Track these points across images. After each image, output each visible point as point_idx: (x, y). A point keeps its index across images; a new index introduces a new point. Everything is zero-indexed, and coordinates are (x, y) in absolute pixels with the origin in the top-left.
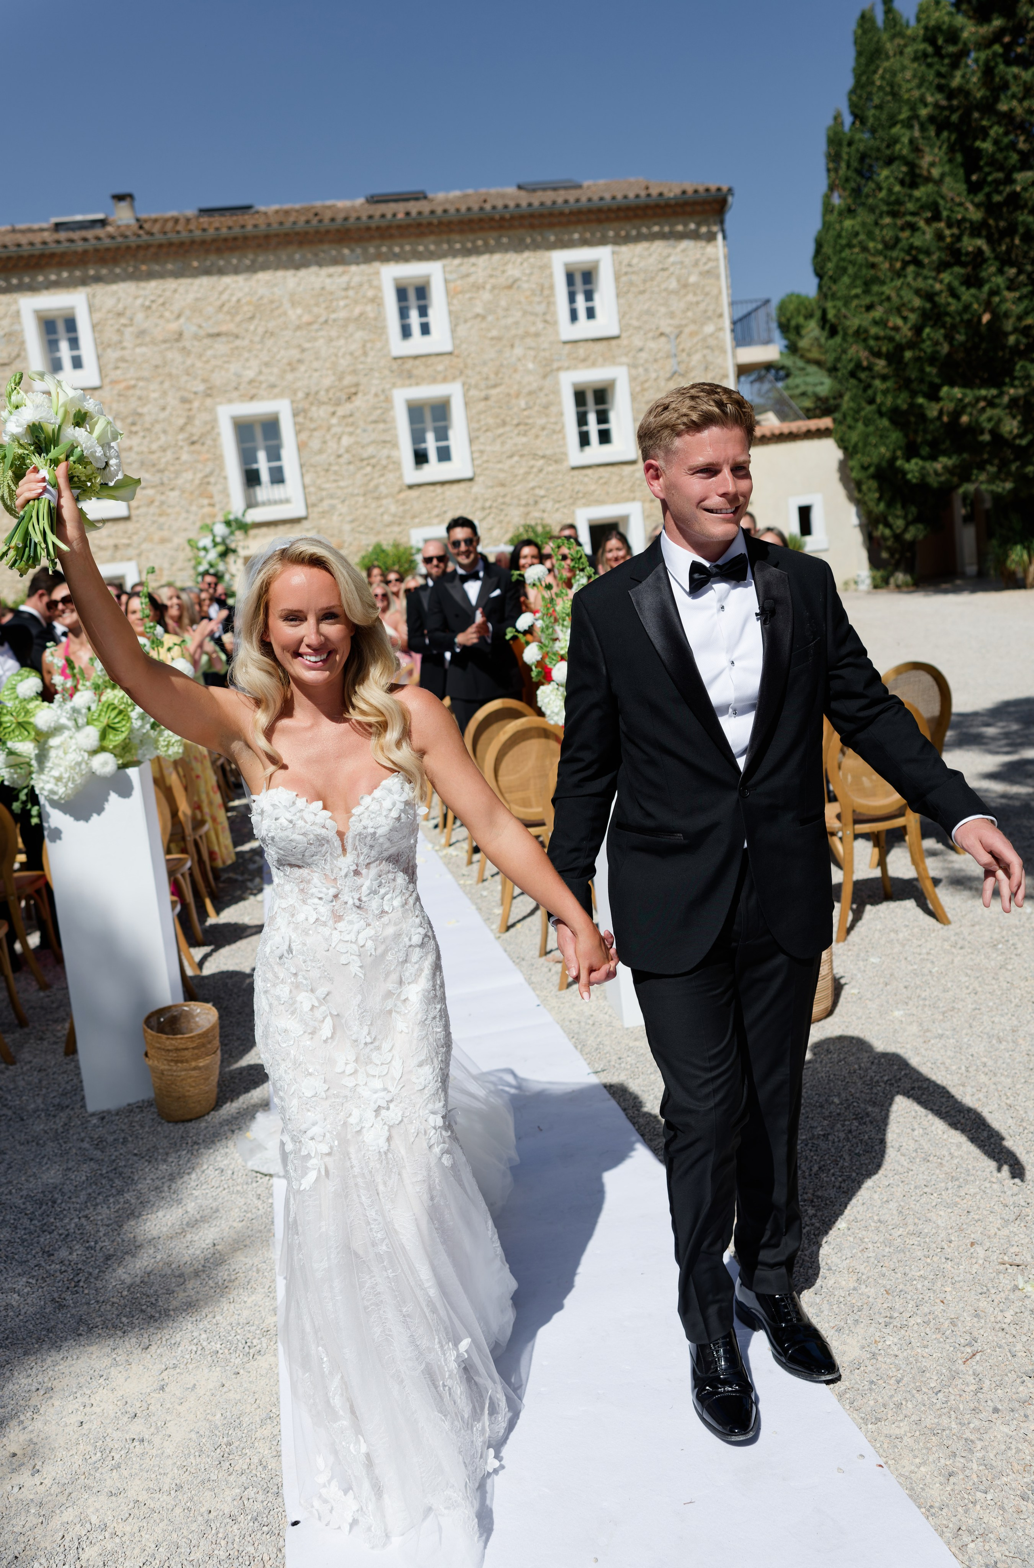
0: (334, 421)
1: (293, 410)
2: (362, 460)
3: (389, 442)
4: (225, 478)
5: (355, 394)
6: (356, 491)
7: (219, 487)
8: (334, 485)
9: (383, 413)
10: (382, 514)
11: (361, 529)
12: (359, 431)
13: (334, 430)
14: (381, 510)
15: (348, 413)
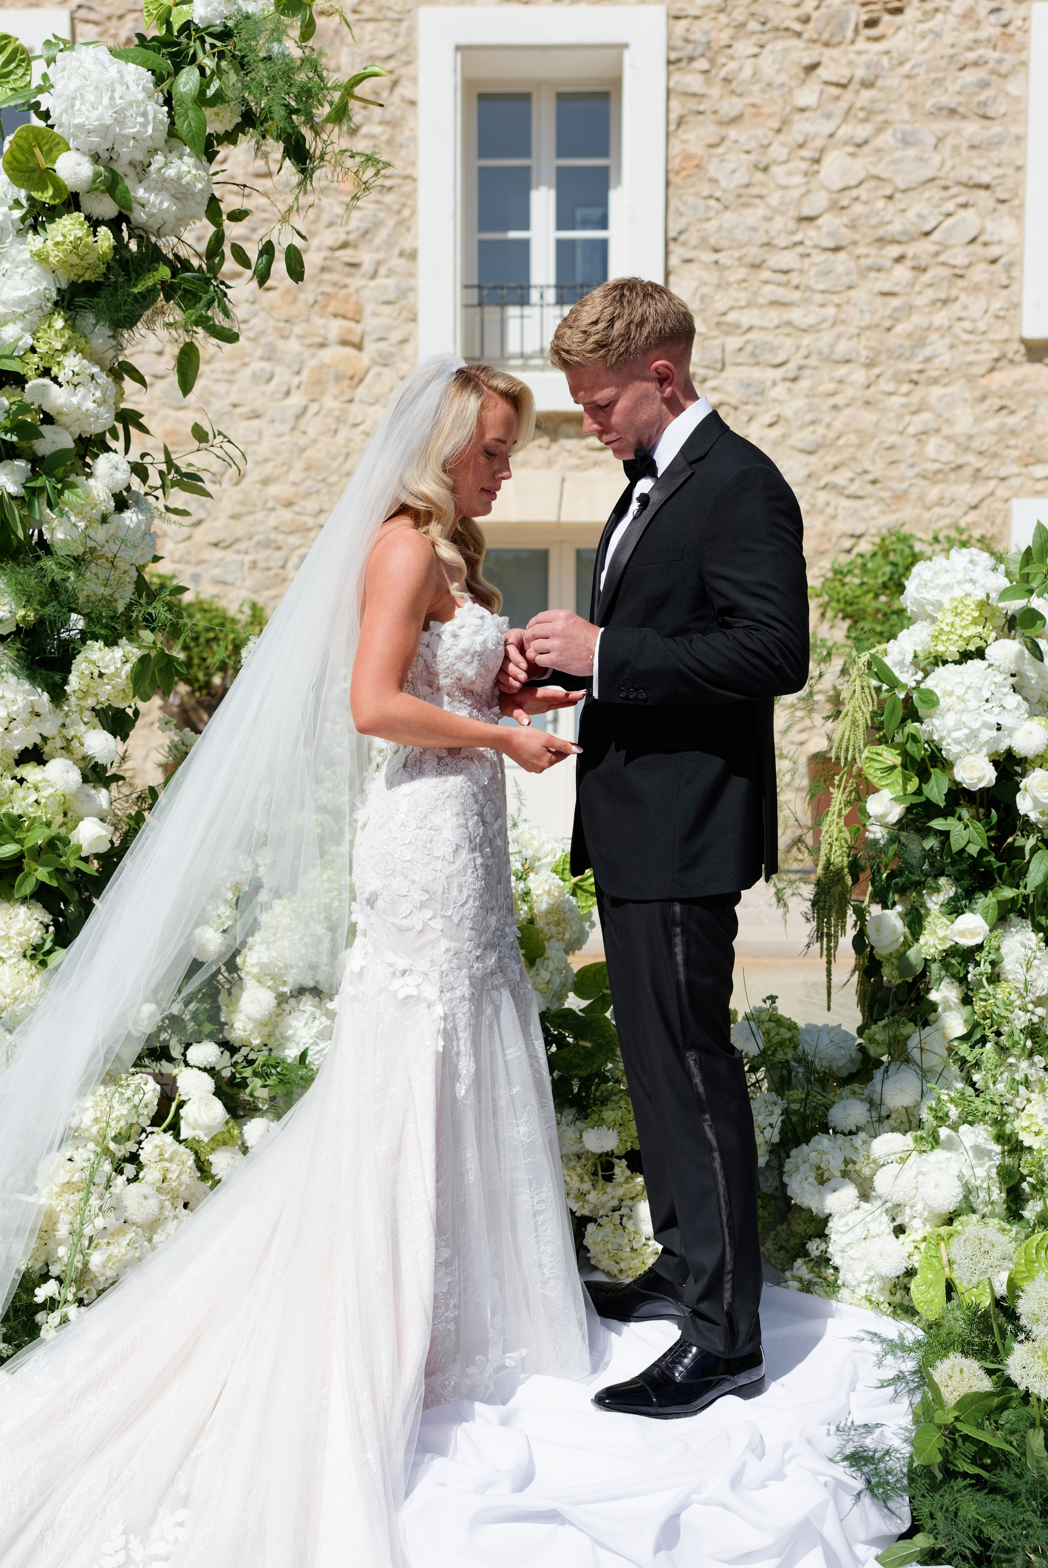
0: (807, 96)
1: (670, 48)
2: (882, 241)
3: (987, 187)
4: (412, 255)
5: (898, 11)
6: (843, 348)
7: (386, 284)
8: (774, 316)
9: (984, 85)
10: (922, 436)
11: (840, 478)
12: (887, 138)
13: (801, 127)
14: (918, 422)
15: (860, 73)
